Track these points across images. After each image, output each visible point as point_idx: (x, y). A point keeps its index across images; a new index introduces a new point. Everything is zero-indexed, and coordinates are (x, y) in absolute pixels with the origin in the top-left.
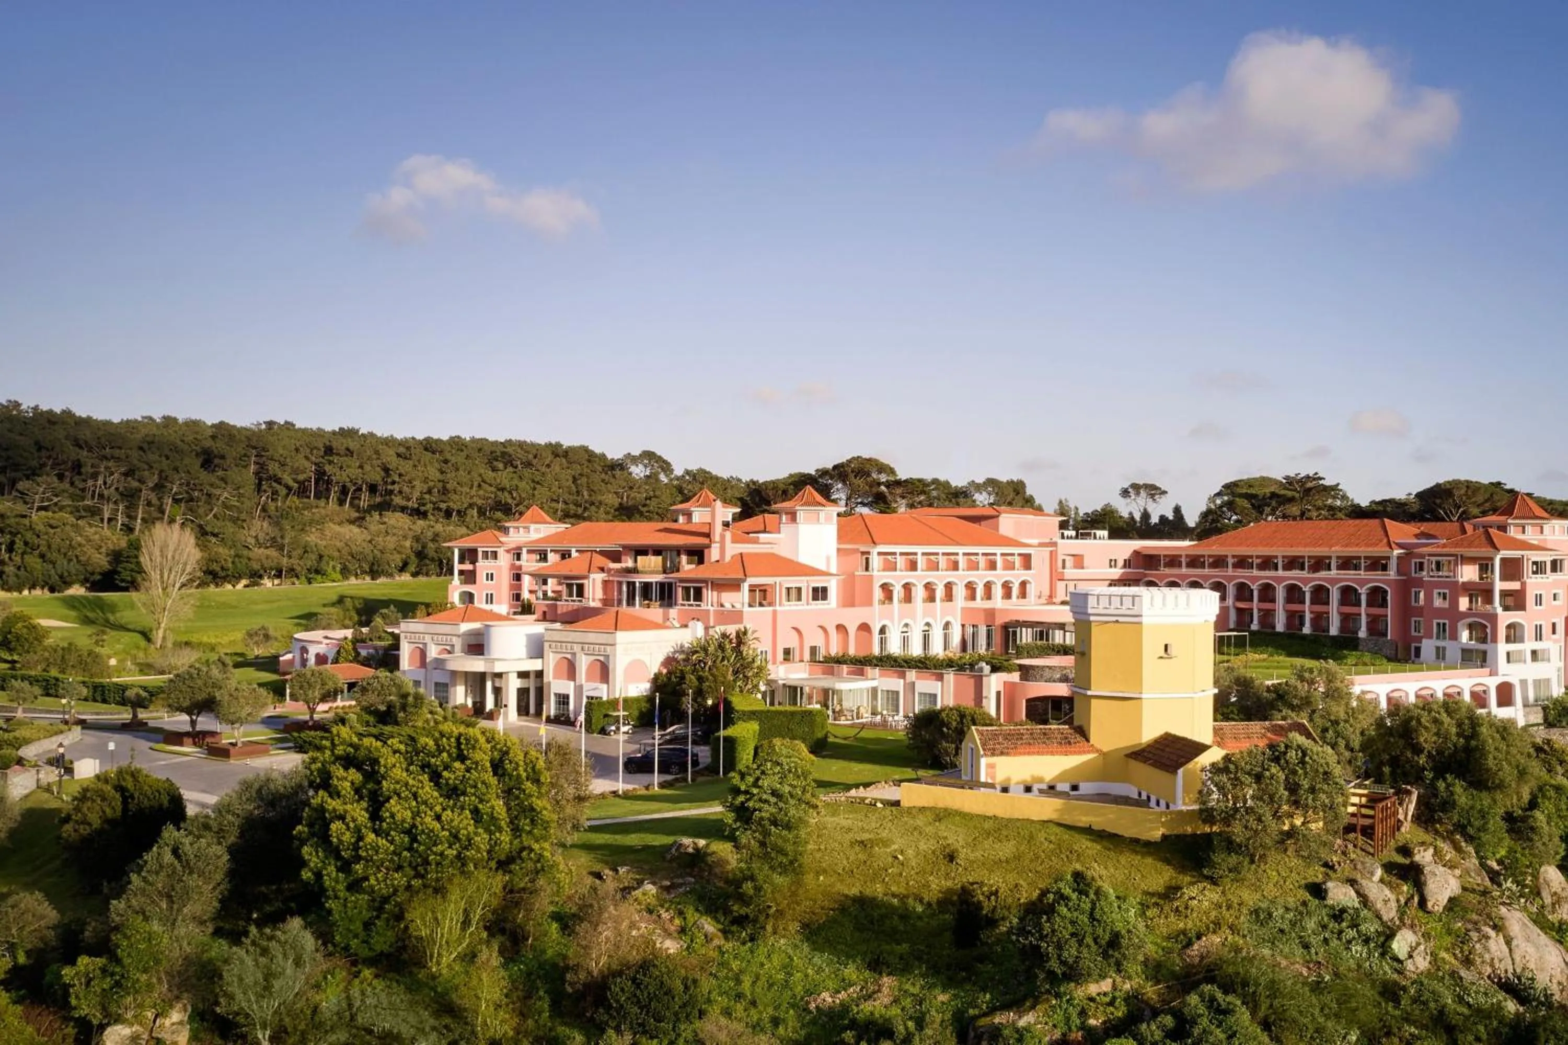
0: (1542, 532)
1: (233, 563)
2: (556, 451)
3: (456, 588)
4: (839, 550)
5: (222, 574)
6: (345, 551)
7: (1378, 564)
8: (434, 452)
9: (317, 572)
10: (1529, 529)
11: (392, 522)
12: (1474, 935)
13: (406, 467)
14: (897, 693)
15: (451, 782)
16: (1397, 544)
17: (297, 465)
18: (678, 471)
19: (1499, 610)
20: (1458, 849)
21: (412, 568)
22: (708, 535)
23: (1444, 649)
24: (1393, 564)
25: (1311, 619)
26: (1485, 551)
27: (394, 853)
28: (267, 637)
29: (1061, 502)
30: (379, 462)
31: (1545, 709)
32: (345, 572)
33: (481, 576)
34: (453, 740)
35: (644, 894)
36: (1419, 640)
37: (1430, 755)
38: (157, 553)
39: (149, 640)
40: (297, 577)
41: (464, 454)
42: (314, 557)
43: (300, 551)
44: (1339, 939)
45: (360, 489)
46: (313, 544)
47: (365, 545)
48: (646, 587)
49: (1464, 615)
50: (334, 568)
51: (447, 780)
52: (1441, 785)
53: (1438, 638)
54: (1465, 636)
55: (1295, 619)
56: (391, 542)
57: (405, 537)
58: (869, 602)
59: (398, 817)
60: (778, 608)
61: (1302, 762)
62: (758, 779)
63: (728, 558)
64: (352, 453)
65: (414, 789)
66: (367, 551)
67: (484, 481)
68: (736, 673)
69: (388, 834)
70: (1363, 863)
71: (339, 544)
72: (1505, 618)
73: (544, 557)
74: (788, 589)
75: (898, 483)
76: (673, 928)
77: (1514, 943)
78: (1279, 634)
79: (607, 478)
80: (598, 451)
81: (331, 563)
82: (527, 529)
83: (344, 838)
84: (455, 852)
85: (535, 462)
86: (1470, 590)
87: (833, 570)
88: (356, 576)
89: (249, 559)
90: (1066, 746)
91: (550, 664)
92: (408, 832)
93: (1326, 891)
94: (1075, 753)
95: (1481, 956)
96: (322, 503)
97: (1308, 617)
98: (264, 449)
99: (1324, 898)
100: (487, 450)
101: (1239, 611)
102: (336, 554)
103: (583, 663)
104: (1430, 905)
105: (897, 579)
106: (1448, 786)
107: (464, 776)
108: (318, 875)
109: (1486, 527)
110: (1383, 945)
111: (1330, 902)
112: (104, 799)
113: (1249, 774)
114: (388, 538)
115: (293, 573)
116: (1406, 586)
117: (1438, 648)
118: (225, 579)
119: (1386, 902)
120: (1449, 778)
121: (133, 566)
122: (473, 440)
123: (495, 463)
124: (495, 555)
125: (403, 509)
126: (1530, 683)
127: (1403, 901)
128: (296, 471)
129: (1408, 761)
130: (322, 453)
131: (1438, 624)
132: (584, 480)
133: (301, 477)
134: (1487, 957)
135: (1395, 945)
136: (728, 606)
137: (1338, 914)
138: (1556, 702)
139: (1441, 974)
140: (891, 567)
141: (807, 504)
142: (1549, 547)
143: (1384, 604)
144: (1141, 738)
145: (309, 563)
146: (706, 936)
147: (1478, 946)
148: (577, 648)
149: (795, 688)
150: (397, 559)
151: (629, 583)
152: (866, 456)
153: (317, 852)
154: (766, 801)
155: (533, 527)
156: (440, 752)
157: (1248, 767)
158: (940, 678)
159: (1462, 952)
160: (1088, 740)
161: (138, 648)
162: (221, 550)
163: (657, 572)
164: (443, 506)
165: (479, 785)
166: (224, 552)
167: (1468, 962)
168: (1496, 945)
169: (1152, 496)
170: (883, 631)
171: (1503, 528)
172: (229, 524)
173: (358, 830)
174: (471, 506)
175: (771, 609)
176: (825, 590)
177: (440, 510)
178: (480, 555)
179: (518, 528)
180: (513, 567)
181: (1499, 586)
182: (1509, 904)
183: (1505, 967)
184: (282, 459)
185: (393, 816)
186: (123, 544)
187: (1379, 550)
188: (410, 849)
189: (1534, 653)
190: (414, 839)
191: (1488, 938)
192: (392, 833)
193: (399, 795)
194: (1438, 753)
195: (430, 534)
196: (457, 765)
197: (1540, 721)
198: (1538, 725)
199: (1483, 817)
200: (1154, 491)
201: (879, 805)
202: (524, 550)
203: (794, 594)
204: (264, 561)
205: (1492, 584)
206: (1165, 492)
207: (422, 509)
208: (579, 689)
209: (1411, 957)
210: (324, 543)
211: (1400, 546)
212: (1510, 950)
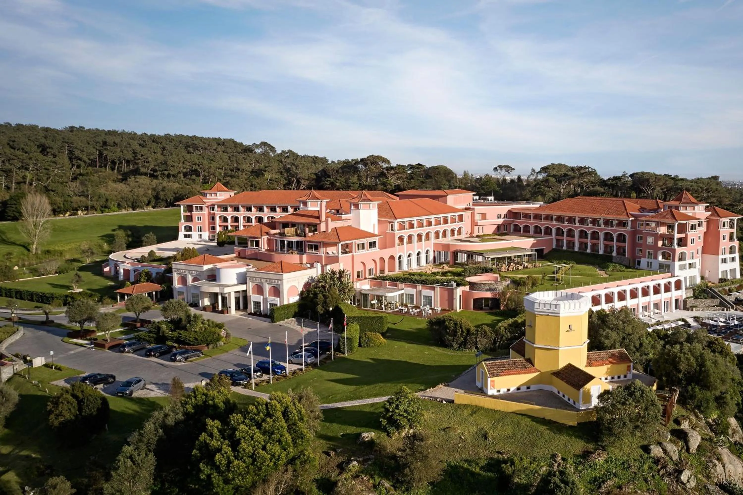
0: (694, 209)
1: (63, 204)
2: (219, 142)
3: (183, 224)
4: (378, 220)
5: (59, 210)
6: (119, 197)
7: (622, 224)
8: (158, 143)
9: (106, 207)
10: (689, 208)
11: (141, 181)
12: (710, 464)
13: (144, 151)
14: (413, 295)
15: (267, 428)
16: (631, 214)
17: (89, 151)
18: (279, 151)
19: (676, 247)
20: (697, 416)
21: (153, 204)
22: (318, 218)
23: (651, 263)
24: (630, 224)
25: (591, 246)
26: (671, 221)
27: (246, 467)
28: (93, 253)
29: (465, 172)
30: (130, 149)
31: (694, 290)
32: (120, 207)
33: (195, 218)
34: (264, 406)
35: (353, 467)
36: (640, 258)
37: (684, 374)
38: (29, 208)
39: (28, 250)
40: (96, 210)
41: (173, 144)
42: (104, 200)
43: (96, 198)
44: (658, 475)
45: (121, 163)
46: (103, 194)
47: (128, 193)
48: (290, 244)
49: (660, 249)
50: (114, 205)
51: (265, 428)
52: (690, 388)
53: (648, 258)
54: (660, 258)
55: (583, 246)
56: (141, 191)
57: (148, 189)
58: (394, 246)
59: (247, 451)
60: (354, 254)
61: (642, 396)
62: (397, 406)
63: (330, 230)
64: (117, 144)
65: (251, 434)
66: (130, 197)
67: (186, 160)
68: (340, 291)
69: (242, 458)
70: (663, 432)
71: (115, 193)
72: (679, 250)
73: (225, 209)
74: (358, 244)
75: (392, 168)
76: (370, 485)
77: (726, 466)
78: (576, 252)
79: (245, 157)
80: (238, 141)
81: (113, 203)
82: (216, 194)
83: (222, 462)
84: (273, 463)
85: (208, 148)
86: (663, 237)
87: (376, 233)
88: (125, 209)
89: (71, 202)
90: (524, 370)
91: (250, 287)
92: (251, 457)
93: (650, 450)
94: (529, 373)
95: (713, 474)
96: (103, 169)
97: (589, 244)
98: (72, 143)
99: (649, 453)
100: (184, 141)
101: (558, 240)
102: (115, 198)
103: (267, 288)
104: (691, 450)
105: (405, 233)
106: (692, 389)
107: (273, 425)
108: (209, 476)
109: (670, 207)
110: (677, 477)
111: (652, 455)
112: (68, 402)
113: (619, 402)
114: (140, 189)
115: (93, 208)
116: (634, 233)
117: (648, 262)
118: (60, 212)
119: (674, 452)
120: (693, 385)
121: (14, 209)
122: (176, 136)
123: (189, 149)
124: (201, 208)
125: (145, 174)
126: (688, 278)
127: (680, 449)
128: (89, 154)
129: (674, 375)
130: (101, 144)
131: (649, 252)
132: (234, 158)
133: (92, 157)
134: (716, 474)
135: (682, 478)
136: (330, 253)
137: (657, 461)
138: (699, 287)
139: (700, 487)
140: (402, 227)
141: (364, 200)
142: (697, 217)
143: (624, 241)
144: (558, 367)
145: (101, 203)
146: (386, 489)
147: (712, 470)
148: (263, 281)
149: (366, 295)
150: (145, 200)
151: (281, 241)
152: (376, 155)
153: (207, 467)
154: (401, 415)
155: (218, 193)
156: (259, 413)
157: (619, 399)
158: (433, 289)
159: (706, 473)
160: (534, 366)
161: (24, 255)
162: (57, 198)
163: (293, 236)
164: (166, 173)
165: (281, 429)
166: (59, 200)
167: (708, 477)
168: (719, 468)
169: (508, 171)
170: (400, 258)
171: (677, 208)
172: (59, 185)
173: (228, 457)
174: (179, 172)
175: (351, 254)
176: (375, 242)
177: (164, 174)
178: (194, 208)
179: (211, 194)
180: (209, 213)
181: (677, 236)
182: (722, 446)
183: (723, 478)
184: (81, 148)
185: (244, 450)
186: (7, 197)
187: (623, 217)
188: (253, 464)
189: (690, 264)
190: (254, 460)
191: (716, 466)
192: (245, 458)
193: (244, 438)
194: (688, 372)
195: (160, 187)
196: (268, 419)
197: (692, 295)
198: (691, 297)
199: (707, 403)
200: (508, 169)
201: (444, 402)
202: (216, 207)
203: (361, 247)
204: (79, 203)
205: (673, 235)
206: (513, 169)
207: (155, 174)
208: (265, 300)
209: (688, 481)
210: (108, 193)
211: (633, 215)
212: (724, 469)
